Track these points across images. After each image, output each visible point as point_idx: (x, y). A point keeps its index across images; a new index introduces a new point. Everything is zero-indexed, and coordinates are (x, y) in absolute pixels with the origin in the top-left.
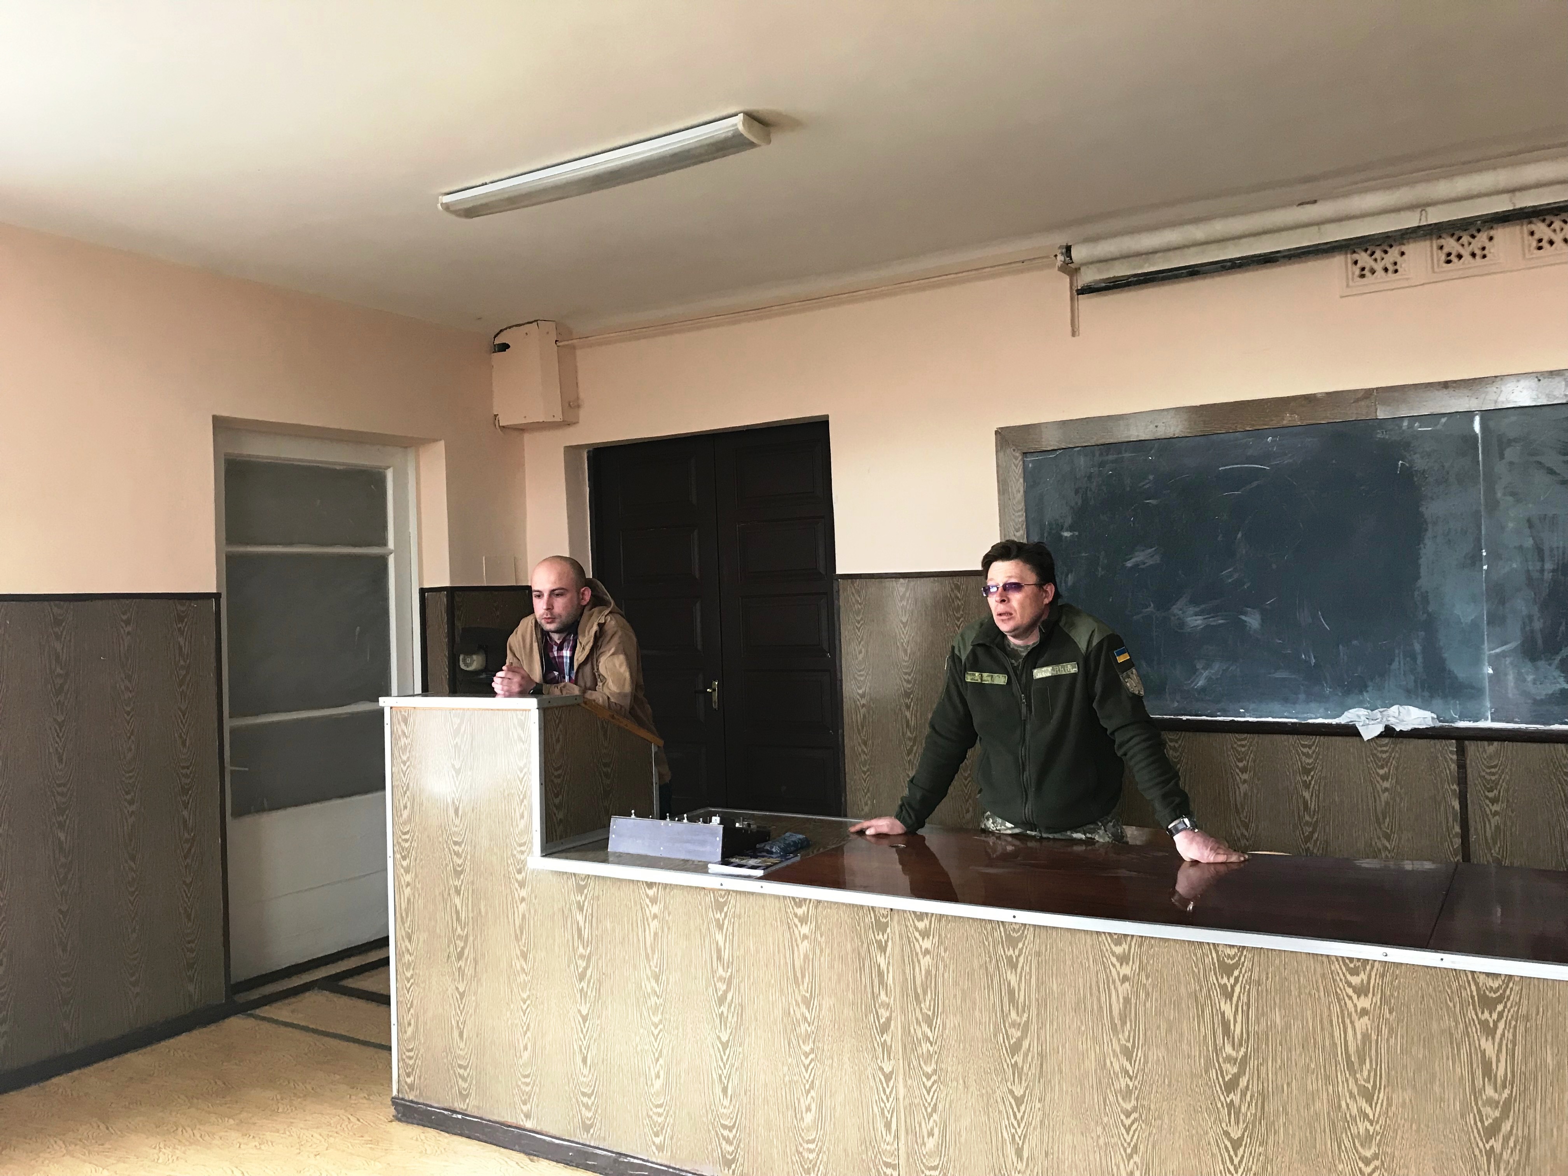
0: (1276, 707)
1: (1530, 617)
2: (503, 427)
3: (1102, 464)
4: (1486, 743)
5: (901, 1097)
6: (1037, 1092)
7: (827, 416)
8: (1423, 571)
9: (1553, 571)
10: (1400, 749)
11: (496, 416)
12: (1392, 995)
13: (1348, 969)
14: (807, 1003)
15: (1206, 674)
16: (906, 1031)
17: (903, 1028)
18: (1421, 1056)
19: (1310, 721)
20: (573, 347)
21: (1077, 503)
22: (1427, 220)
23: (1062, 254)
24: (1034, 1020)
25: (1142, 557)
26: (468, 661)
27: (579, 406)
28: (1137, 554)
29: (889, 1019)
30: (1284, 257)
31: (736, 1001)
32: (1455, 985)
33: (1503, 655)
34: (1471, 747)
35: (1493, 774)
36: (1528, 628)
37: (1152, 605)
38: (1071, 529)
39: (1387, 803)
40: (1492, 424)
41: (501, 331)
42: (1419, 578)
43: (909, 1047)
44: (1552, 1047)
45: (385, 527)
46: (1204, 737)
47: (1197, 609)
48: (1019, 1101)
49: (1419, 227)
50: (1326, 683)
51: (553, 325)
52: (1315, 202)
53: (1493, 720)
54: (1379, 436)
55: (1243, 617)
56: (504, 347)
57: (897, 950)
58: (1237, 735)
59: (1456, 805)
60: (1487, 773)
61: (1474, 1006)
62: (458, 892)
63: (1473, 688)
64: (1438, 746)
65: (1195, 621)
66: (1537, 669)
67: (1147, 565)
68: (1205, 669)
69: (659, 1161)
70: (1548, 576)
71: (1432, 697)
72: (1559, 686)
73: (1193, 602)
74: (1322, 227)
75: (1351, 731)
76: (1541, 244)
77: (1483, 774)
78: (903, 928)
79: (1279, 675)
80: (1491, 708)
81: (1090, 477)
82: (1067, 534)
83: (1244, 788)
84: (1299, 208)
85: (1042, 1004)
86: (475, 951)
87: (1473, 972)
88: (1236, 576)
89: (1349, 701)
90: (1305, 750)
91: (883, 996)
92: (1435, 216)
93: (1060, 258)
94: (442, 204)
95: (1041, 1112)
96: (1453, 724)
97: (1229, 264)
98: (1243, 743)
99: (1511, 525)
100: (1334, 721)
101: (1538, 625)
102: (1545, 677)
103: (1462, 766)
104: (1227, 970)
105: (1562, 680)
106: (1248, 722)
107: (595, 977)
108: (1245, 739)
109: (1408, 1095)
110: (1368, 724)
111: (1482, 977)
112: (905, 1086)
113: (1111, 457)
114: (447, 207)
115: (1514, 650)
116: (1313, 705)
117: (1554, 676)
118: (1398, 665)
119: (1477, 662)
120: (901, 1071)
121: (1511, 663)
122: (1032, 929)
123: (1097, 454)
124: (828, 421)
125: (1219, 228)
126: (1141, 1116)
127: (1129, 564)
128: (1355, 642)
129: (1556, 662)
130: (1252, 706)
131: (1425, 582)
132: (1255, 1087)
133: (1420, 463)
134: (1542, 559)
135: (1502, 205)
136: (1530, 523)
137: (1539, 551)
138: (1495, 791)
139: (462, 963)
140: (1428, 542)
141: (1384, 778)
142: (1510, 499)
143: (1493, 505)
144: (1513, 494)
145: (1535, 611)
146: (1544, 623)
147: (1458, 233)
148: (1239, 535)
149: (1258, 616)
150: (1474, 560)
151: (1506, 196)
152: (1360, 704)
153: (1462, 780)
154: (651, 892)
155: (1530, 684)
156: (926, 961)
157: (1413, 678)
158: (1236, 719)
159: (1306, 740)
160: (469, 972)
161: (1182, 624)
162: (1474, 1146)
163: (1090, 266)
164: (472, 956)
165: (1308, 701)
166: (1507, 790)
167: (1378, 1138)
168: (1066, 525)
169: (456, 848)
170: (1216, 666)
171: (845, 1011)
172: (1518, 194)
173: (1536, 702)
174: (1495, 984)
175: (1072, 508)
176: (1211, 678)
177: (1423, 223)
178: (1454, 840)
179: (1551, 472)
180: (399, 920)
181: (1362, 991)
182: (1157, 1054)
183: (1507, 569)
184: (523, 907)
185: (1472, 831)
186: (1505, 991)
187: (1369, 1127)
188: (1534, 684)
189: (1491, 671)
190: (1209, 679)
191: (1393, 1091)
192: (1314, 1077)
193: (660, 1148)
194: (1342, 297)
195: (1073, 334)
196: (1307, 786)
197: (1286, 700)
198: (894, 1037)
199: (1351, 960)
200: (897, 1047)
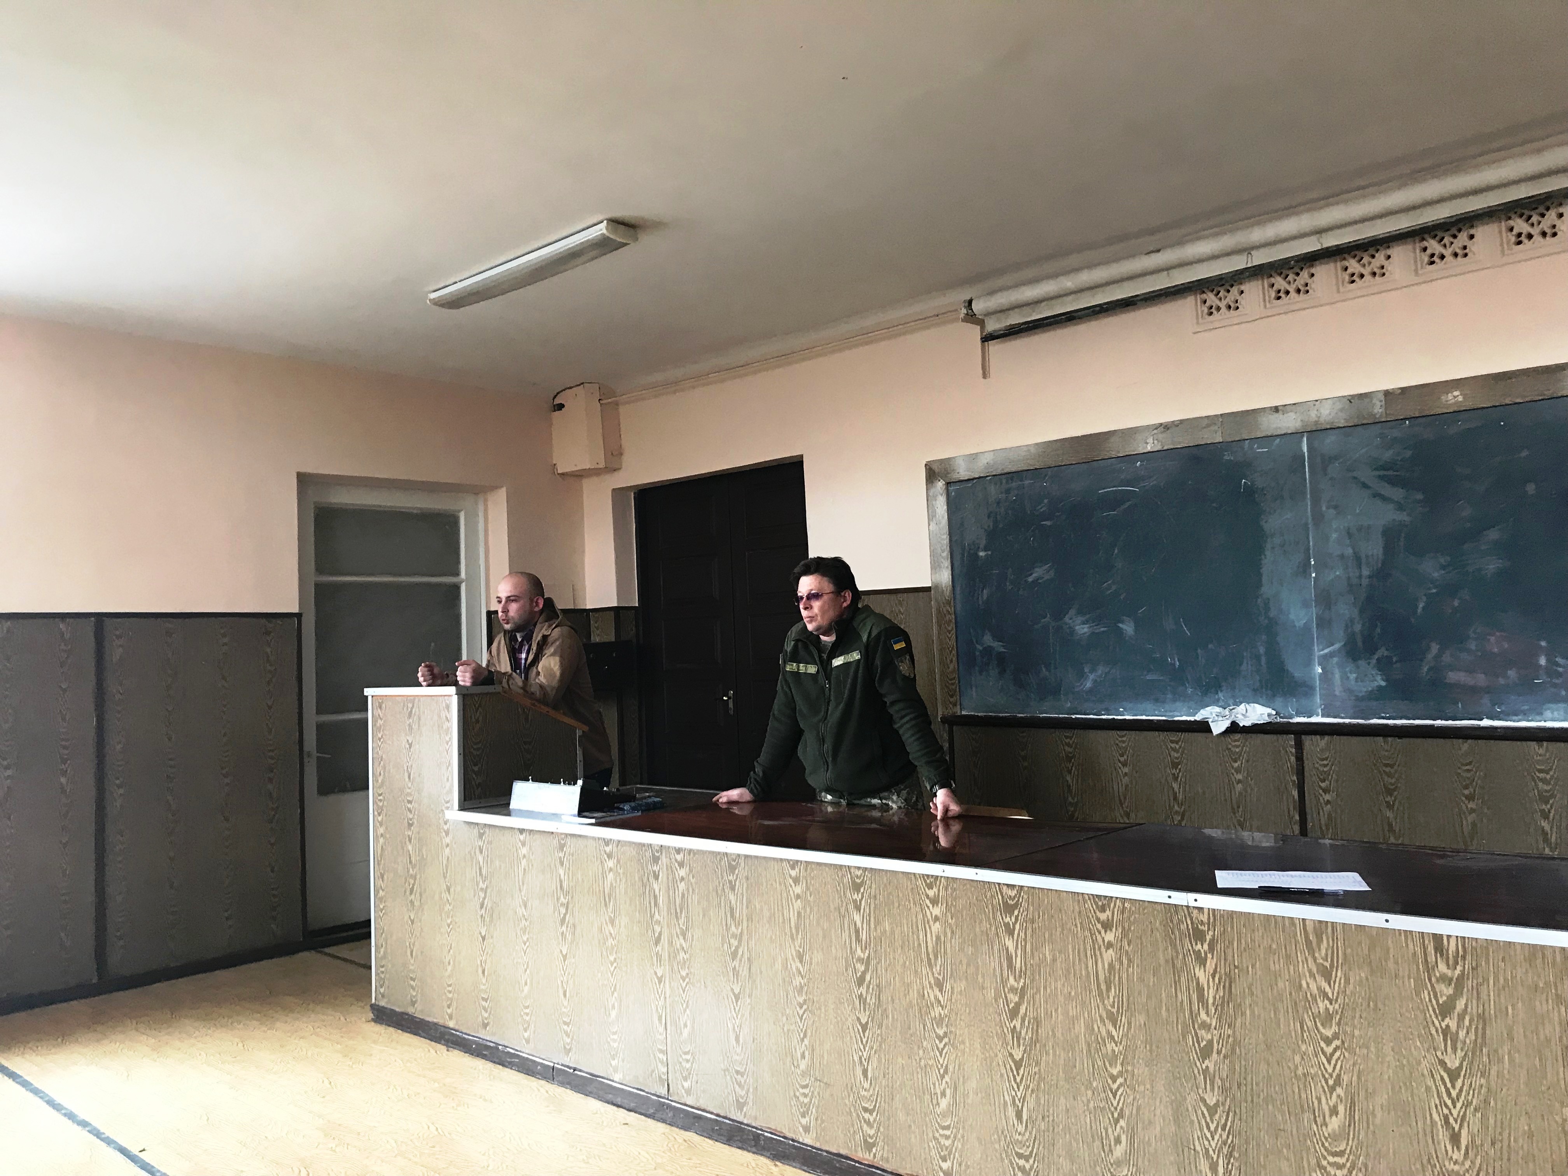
0: (1149, 706)
1: (1352, 621)
2: (563, 474)
3: (1008, 491)
4: (1318, 737)
5: (667, 996)
6: (747, 991)
7: (802, 456)
8: (1265, 579)
9: (1370, 577)
10: (1250, 743)
11: (555, 465)
12: (952, 904)
13: (927, 885)
14: (612, 922)
15: (1092, 677)
16: (671, 943)
17: (669, 940)
18: (970, 953)
19: (1176, 719)
20: (617, 404)
21: (989, 526)
22: (1252, 262)
23: (965, 307)
24: (745, 932)
25: (1040, 573)
27: (621, 454)
28: (1036, 569)
29: (660, 934)
30: (1142, 300)
31: (571, 922)
32: (989, 894)
33: (1331, 655)
34: (1307, 741)
35: (1325, 766)
36: (1350, 630)
37: (1048, 616)
38: (985, 550)
39: (1240, 793)
40: (1316, 444)
41: (558, 393)
42: (1261, 586)
43: (672, 955)
44: (1049, 946)
45: (458, 562)
46: (1093, 734)
47: (1083, 619)
48: (737, 997)
49: (1246, 268)
50: (1188, 683)
51: (597, 386)
52: (1158, 251)
53: (1323, 716)
54: (1226, 458)
55: (1120, 625)
56: (561, 407)
57: (665, 879)
58: (1118, 732)
59: (1295, 793)
60: (1320, 765)
61: (1001, 912)
62: (410, 840)
63: (1307, 686)
64: (1280, 740)
65: (1083, 629)
66: (1358, 667)
67: (1044, 579)
68: (1091, 672)
69: (527, 1052)
70: (1365, 582)
71: (1274, 696)
72: (1376, 684)
73: (1080, 612)
74: (1170, 271)
75: (1203, 727)
76: (1353, 278)
77: (1317, 765)
78: (668, 860)
79: (1149, 677)
80: (1321, 705)
81: (998, 503)
82: (982, 554)
83: (1126, 780)
84: (1147, 256)
85: (750, 919)
86: (420, 887)
87: (999, 884)
88: (1114, 587)
89: (1206, 699)
90: (1173, 745)
91: (657, 916)
92: (1260, 258)
93: (964, 311)
94: (430, 300)
95: (750, 1006)
96: (1290, 720)
97: (1098, 309)
98: (1124, 739)
99: (1335, 536)
100: (1192, 719)
101: (1358, 627)
102: (1366, 675)
103: (1300, 758)
104: (857, 887)
105: (1379, 678)
106: (1125, 720)
107: (489, 905)
108: (1123, 736)
109: (963, 985)
110: (1217, 721)
111: (1005, 888)
112: (670, 987)
113: (1014, 485)
114: (436, 302)
115: (1339, 650)
116: (1178, 704)
117: (1372, 674)
118: (1247, 667)
119: (1309, 663)
120: (668, 975)
121: (1337, 663)
122: (743, 858)
123: (1004, 481)
124: (802, 462)
125: (1086, 277)
126: (808, 1007)
127: (1030, 579)
128: (1210, 646)
129: (1374, 661)
130: (1131, 705)
131: (1267, 590)
132: (874, 982)
133: (1260, 482)
134: (1359, 567)
135: (1311, 245)
136: (1350, 535)
137: (1358, 559)
138: (1327, 782)
139: (413, 897)
140: (1268, 553)
141: (1238, 771)
142: (1332, 511)
143: (1318, 518)
144: (1336, 507)
145: (1355, 613)
146: (1363, 625)
147: (1285, 272)
148: (1116, 551)
149: (1132, 624)
150: (1305, 568)
151: (1314, 238)
152: (1216, 703)
153: (1300, 771)
155: (1353, 683)
156: (682, 886)
157: (1258, 678)
158: (1116, 717)
159: (1174, 736)
160: (417, 903)
161: (1072, 632)
162: (1003, 1024)
163: (992, 316)
164: (419, 891)
165: (1174, 701)
166: (1337, 781)
167: (947, 1019)
168: (982, 546)
169: (409, 806)
170: (1101, 670)
171: (635, 928)
172: (1324, 235)
173: (1359, 699)
174: (1013, 893)
175: (985, 530)
176: (1096, 680)
177: (1249, 265)
178: (1294, 827)
179: (1365, 486)
180: (376, 863)
181: (935, 902)
182: (818, 957)
183: (1332, 576)
184: (447, 851)
185: (1309, 817)
186: (1019, 900)
187: (941, 1011)
188: (1356, 682)
189: (1320, 671)
190: (1095, 681)
191: (955, 981)
192: (909, 972)
194: (1195, 333)
195: (985, 376)
196: (1175, 778)
197: (1157, 700)
198: (663, 948)
199: (928, 876)
200: (665, 956)
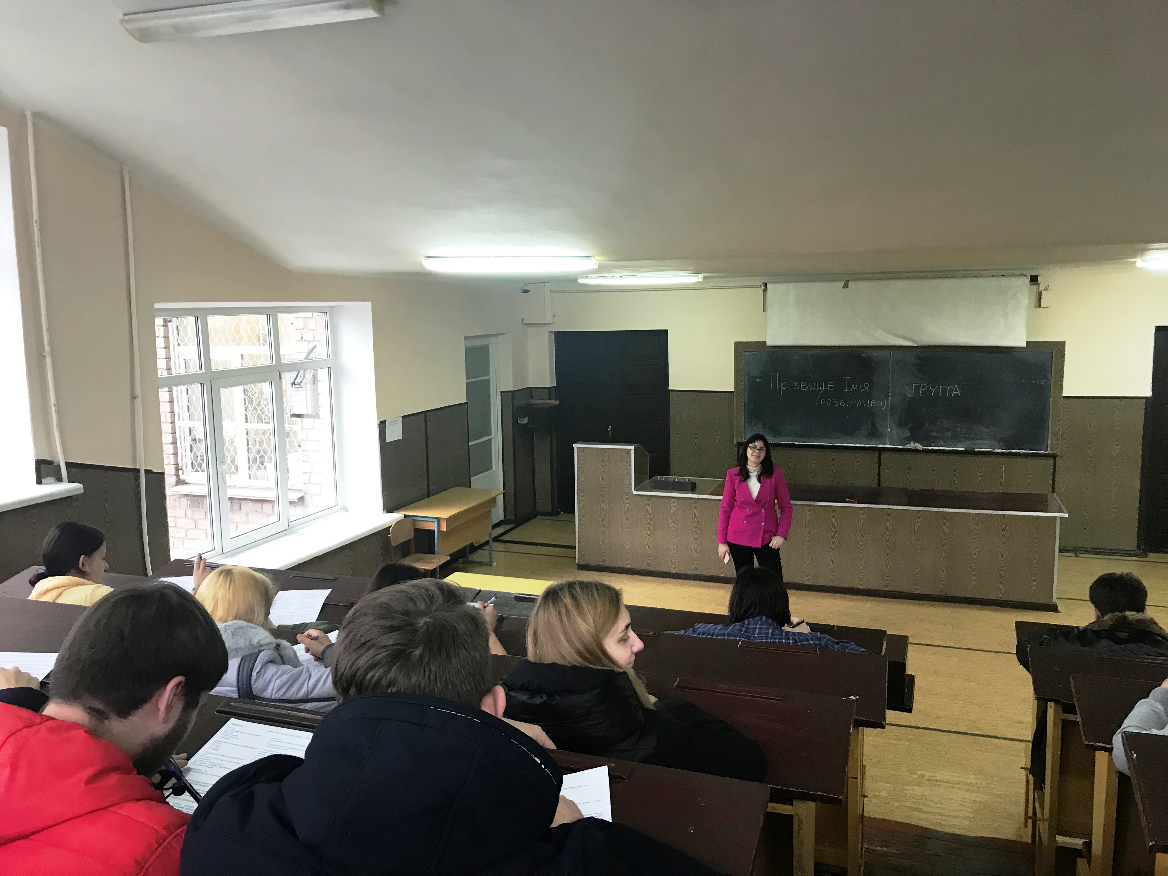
0: (825, 440)
1: (901, 414)
2: (525, 324)
4: (887, 452)
7: (667, 330)
8: (872, 398)
9: (909, 401)
10: (862, 453)
11: (523, 319)
12: (869, 514)
18: (874, 527)
21: (761, 370)
26: (522, 420)
27: (555, 316)
33: (893, 425)
34: (883, 453)
35: (888, 462)
36: (900, 418)
39: (857, 470)
40: (895, 355)
41: (526, 285)
44: (900, 523)
51: (549, 284)
53: (889, 445)
54: (862, 355)
56: (527, 291)
58: (813, 449)
59: (877, 470)
62: (603, 502)
63: (884, 435)
66: (902, 429)
71: (872, 438)
72: (908, 435)
77: (885, 461)
80: (889, 442)
82: (758, 380)
86: (609, 519)
90: (833, 454)
93: (763, 287)
96: (878, 446)
98: (815, 451)
99: (898, 386)
101: (903, 417)
102: (904, 432)
103: (880, 459)
106: (816, 445)
107: (653, 524)
109: (871, 535)
115: (896, 424)
116: (837, 439)
117: (907, 432)
118: (863, 428)
119: (886, 427)
121: (895, 428)
129: (907, 428)
130: (818, 440)
131: (873, 402)
132: (838, 537)
133: (874, 365)
134: (905, 398)
136: (903, 386)
137: (905, 395)
138: (888, 467)
139: (604, 523)
140: (875, 388)
142: (898, 378)
143: (893, 380)
145: (903, 412)
153: (879, 463)
154: (673, 500)
155: (900, 434)
157: (867, 430)
158: (813, 444)
159: (834, 451)
160: (606, 525)
162: (884, 544)
165: (834, 439)
167: (864, 545)
168: (757, 377)
169: (603, 489)
173: (901, 440)
179: (911, 371)
181: (863, 514)
183: (896, 400)
185: (881, 477)
187: (862, 543)
189: (889, 430)
191: (868, 535)
192: (851, 533)
193: (674, 568)
195: (764, 311)
197: (829, 438)
